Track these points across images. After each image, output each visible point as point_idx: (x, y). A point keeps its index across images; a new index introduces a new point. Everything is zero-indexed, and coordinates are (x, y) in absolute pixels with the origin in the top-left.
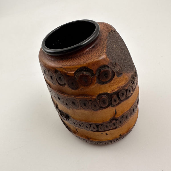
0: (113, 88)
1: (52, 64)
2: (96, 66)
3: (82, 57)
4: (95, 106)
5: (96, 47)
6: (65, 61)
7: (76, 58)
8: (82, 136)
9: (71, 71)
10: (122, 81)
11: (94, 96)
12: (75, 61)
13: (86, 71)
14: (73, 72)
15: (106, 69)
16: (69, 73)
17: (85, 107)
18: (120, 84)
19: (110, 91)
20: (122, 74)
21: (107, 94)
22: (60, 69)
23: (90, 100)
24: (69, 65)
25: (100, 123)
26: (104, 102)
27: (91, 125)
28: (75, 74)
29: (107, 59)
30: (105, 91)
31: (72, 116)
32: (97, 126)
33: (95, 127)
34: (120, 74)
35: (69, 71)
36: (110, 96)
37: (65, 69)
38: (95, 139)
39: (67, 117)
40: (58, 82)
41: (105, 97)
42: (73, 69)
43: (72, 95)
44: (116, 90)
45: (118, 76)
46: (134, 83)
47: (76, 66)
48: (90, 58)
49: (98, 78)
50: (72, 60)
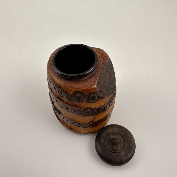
0: (96, 105)
1: (58, 81)
2: (88, 92)
3: (80, 83)
4: (81, 114)
5: (92, 77)
6: (68, 82)
7: (76, 83)
8: (67, 126)
9: (70, 91)
10: (103, 102)
11: (82, 108)
12: (75, 85)
13: (81, 94)
14: (72, 93)
15: (94, 95)
16: (69, 92)
17: (74, 113)
18: (101, 104)
19: (94, 107)
20: (104, 98)
21: (91, 108)
22: (63, 87)
23: (79, 110)
24: (70, 87)
25: (82, 123)
26: (88, 113)
27: (76, 123)
28: (73, 94)
29: (97, 89)
30: (90, 107)
31: (64, 114)
32: (80, 124)
33: (78, 125)
34: (103, 98)
35: (69, 91)
36: (93, 110)
37: (67, 89)
38: (76, 130)
39: (59, 112)
40: (59, 93)
41: (89, 110)
42: (72, 91)
43: (67, 103)
44: (98, 107)
45: (101, 99)
46: (111, 102)
47: (75, 89)
48: (85, 85)
49: (88, 99)
50: (73, 83)
